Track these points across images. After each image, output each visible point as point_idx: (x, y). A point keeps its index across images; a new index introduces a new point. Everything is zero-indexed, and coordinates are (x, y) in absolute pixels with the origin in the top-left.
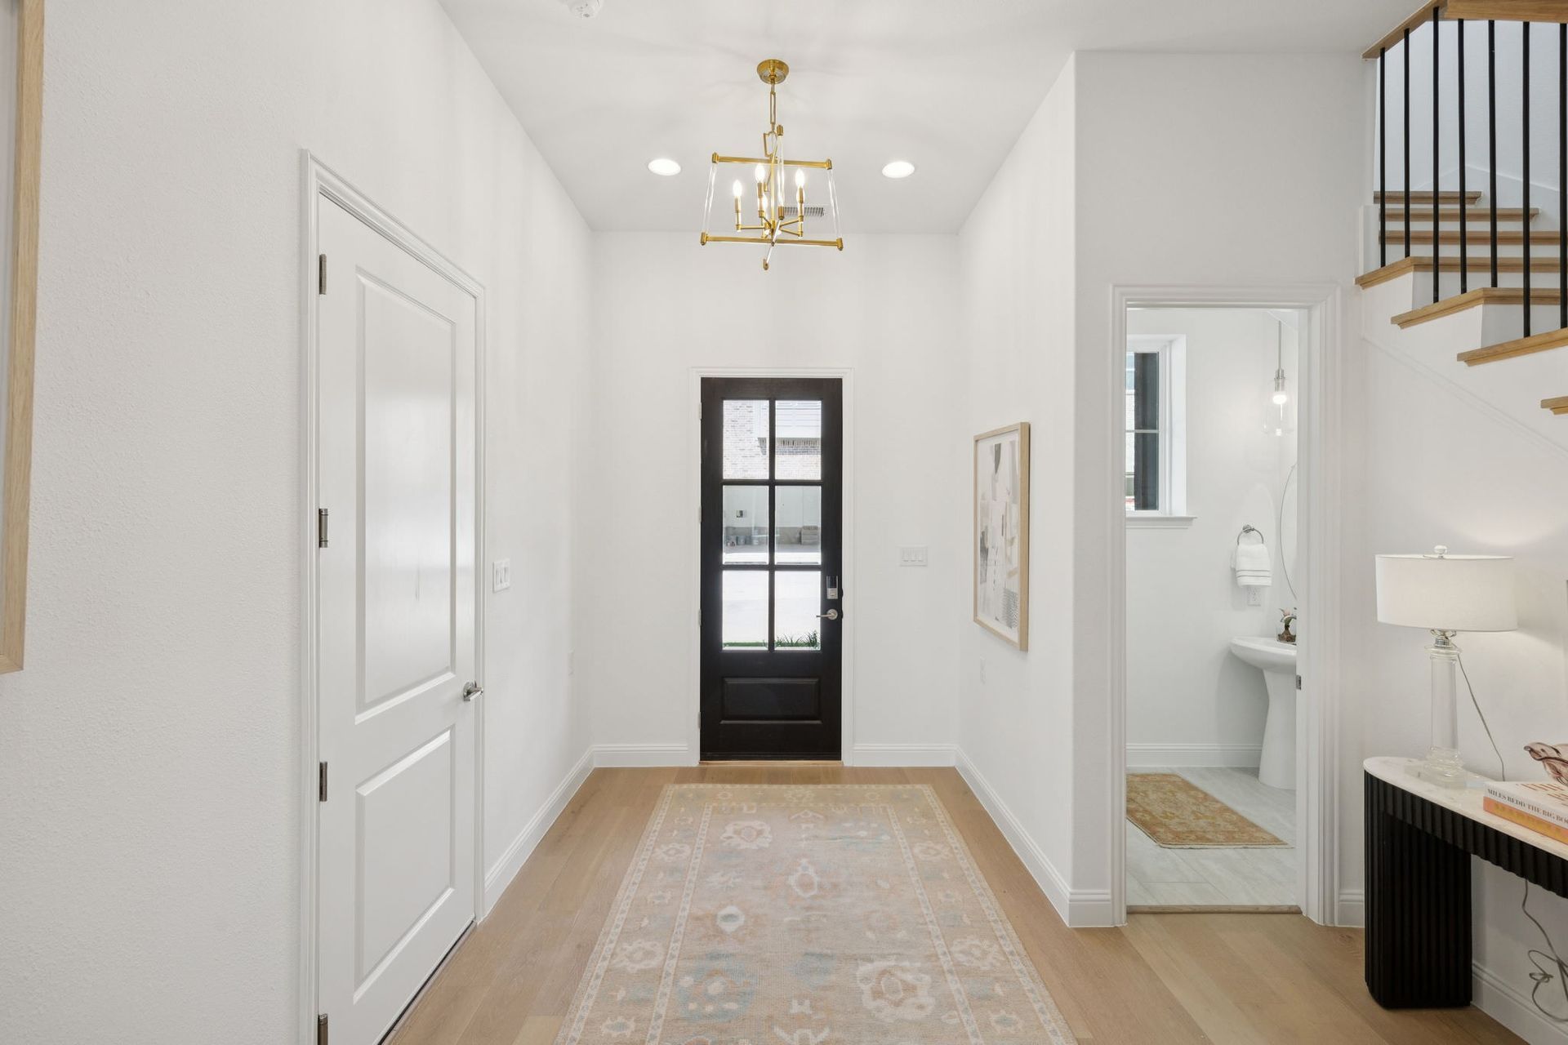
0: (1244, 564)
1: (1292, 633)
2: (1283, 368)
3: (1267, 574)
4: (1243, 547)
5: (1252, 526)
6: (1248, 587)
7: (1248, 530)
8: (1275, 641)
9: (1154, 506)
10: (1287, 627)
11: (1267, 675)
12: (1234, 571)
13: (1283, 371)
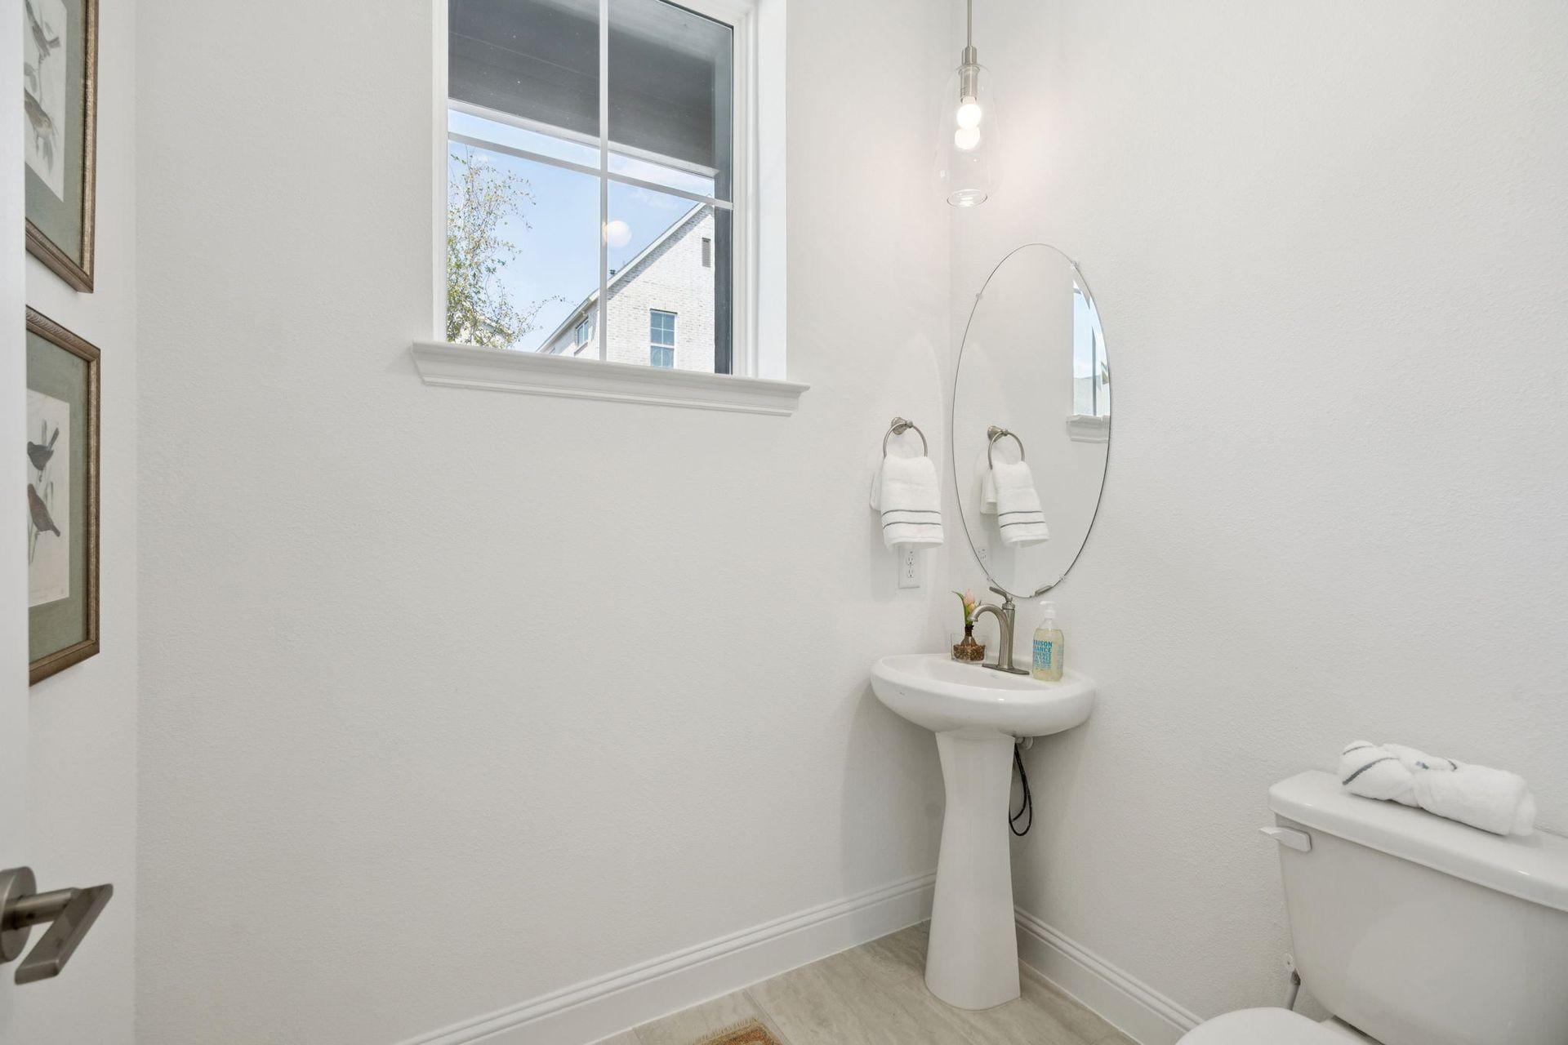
0: (897, 496)
1: (979, 642)
2: (974, 44)
3: (936, 518)
4: (893, 459)
5: (907, 418)
6: (900, 547)
7: (900, 427)
8: (946, 660)
9: (727, 372)
10: (969, 629)
11: (944, 743)
12: (877, 513)
13: (975, 50)
